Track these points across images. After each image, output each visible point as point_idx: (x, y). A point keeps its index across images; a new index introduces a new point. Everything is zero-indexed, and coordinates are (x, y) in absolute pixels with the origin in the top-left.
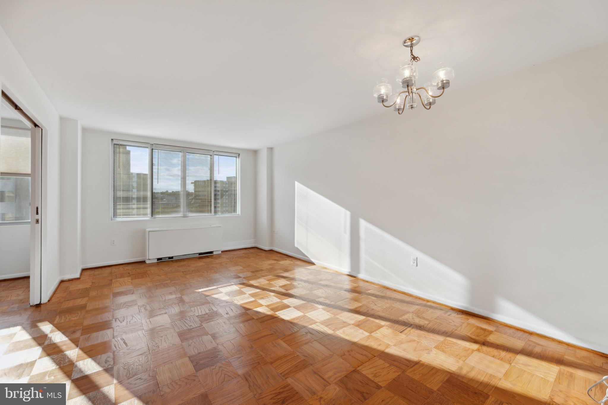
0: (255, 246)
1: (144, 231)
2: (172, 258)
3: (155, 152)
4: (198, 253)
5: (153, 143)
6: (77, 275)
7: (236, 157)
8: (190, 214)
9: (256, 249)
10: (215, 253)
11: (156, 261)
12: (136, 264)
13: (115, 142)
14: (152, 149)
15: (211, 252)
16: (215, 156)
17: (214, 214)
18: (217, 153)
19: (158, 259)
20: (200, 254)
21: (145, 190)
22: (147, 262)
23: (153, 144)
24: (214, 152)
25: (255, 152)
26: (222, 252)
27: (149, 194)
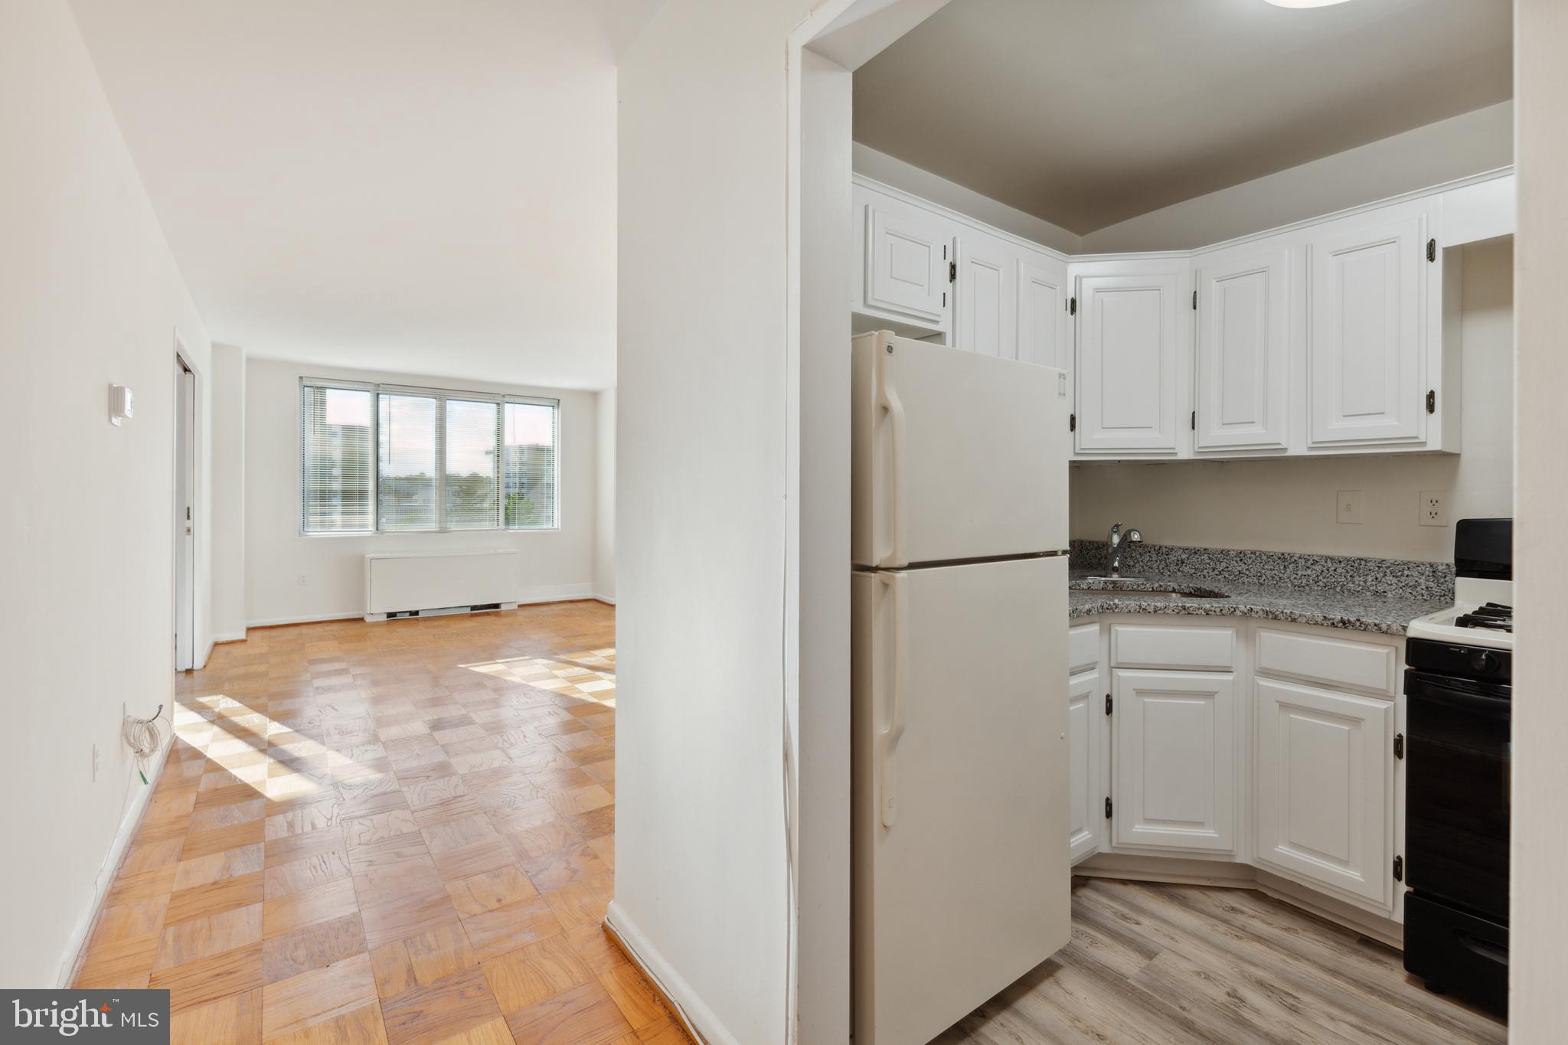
0: (592, 598)
1: (361, 560)
2: (416, 613)
3: (384, 401)
4: (468, 606)
5: (377, 383)
6: (242, 635)
7: (553, 406)
8: (453, 527)
9: (595, 602)
10: (503, 608)
11: (384, 618)
12: (346, 624)
13: (306, 382)
14: (378, 394)
15: (497, 606)
16: (506, 404)
17: (504, 527)
18: (512, 400)
19: (390, 615)
20: (474, 608)
21: (363, 478)
22: (368, 619)
23: (378, 385)
24: (504, 396)
25: (594, 395)
26: (519, 606)
27: (371, 485)
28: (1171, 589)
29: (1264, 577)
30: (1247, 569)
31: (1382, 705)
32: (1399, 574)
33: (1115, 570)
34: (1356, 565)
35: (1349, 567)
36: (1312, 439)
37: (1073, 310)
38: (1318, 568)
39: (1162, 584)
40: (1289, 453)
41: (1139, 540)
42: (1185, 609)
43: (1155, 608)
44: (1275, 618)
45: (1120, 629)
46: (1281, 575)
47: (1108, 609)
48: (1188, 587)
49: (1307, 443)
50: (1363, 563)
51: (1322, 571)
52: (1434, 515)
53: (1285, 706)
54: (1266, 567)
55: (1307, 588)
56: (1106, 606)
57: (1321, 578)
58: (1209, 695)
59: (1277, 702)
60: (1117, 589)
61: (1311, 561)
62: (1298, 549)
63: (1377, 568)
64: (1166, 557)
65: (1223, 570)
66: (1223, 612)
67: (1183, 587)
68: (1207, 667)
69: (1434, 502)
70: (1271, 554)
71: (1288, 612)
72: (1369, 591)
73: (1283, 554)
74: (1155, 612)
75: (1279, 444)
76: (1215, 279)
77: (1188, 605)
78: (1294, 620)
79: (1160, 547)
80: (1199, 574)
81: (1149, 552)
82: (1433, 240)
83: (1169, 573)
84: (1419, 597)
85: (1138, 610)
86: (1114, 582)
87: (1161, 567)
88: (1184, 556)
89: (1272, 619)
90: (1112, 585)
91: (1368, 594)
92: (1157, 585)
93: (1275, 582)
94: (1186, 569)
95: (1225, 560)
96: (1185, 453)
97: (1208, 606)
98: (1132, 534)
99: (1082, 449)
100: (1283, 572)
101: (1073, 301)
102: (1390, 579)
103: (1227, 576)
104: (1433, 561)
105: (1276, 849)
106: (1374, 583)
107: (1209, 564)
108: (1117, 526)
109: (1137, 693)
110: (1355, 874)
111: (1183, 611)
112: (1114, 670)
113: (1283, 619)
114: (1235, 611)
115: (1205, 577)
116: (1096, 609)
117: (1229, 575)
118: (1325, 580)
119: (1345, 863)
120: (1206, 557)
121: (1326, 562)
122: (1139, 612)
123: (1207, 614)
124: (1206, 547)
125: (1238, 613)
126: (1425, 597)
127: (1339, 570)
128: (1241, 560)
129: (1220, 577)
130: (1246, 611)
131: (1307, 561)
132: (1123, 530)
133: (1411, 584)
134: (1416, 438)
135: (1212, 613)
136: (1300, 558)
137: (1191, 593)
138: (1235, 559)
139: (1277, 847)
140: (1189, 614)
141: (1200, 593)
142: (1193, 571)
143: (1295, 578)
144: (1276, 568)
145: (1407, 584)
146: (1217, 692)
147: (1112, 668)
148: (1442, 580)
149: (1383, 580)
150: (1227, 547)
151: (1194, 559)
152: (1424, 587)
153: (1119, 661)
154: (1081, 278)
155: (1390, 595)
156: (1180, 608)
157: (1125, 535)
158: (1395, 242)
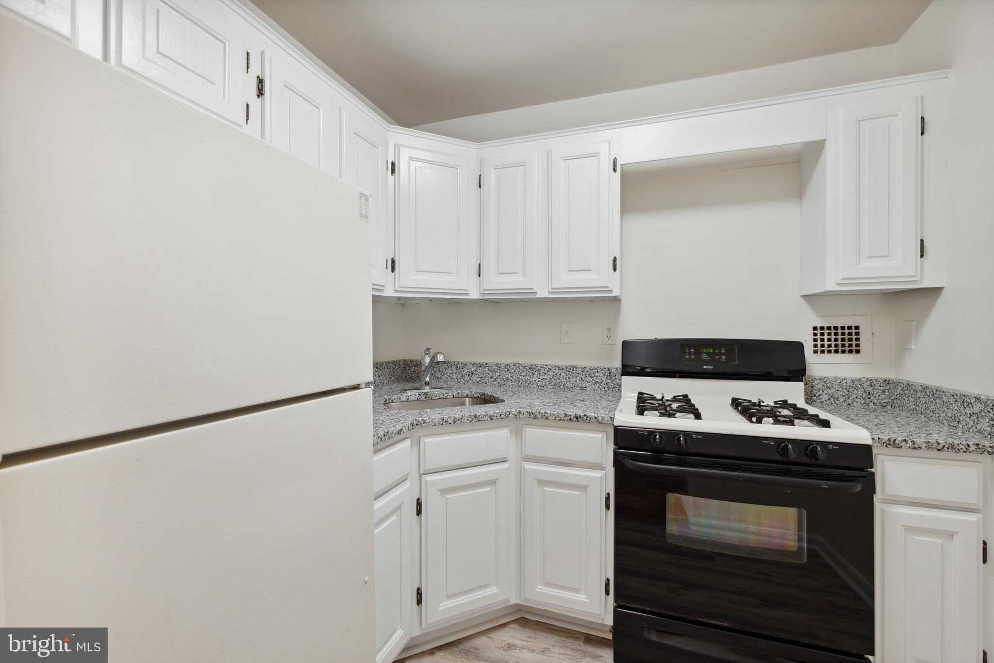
28: (465, 395)
29: (521, 381)
30: (511, 376)
31: (598, 474)
32: (593, 375)
33: (427, 384)
34: (571, 370)
35: (567, 372)
36: (552, 286)
37: (393, 171)
38: (551, 373)
39: (460, 392)
40: (538, 296)
41: (443, 360)
42: (476, 418)
43: (454, 420)
44: (535, 417)
45: (428, 440)
46: (530, 379)
47: (417, 425)
48: (477, 393)
49: (548, 289)
50: (575, 369)
51: (553, 375)
52: (609, 337)
53: (542, 483)
54: (522, 374)
55: (545, 387)
56: (416, 423)
57: (553, 380)
58: (493, 482)
59: (536, 479)
60: (428, 401)
61: (547, 370)
62: (539, 361)
63: (582, 372)
64: (462, 370)
65: (497, 378)
66: (502, 416)
67: (473, 393)
68: (491, 460)
69: (609, 329)
70: (525, 365)
71: (543, 412)
72: (578, 386)
73: (532, 365)
74: (454, 422)
75: (532, 289)
76: (493, 167)
77: (478, 414)
78: (547, 418)
79: (458, 363)
80: (483, 381)
81: (451, 367)
82: (615, 158)
83: (464, 382)
84: (603, 389)
85: (441, 423)
86: (426, 394)
87: (458, 378)
88: (473, 369)
89: (533, 418)
90: (425, 396)
91: (578, 389)
92: (456, 393)
93: (527, 384)
94: (474, 378)
95: (498, 371)
96: (474, 295)
97: (492, 413)
98: (438, 356)
99: (400, 287)
100: (532, 377)
101: (393, 164)
102: (589, 379)
103: (499, 382)
104: (609, 366)
105: (536, 590)
106: (580, 382)
107: (488, 373)
108: (428, 349)
109: (441, 492)
110: (582, 597)
111: (475, 420)
112: (423, 476)
113: (540, 417)
114: (509, 414)
115: (486, 383)
116: (407, 427)
117: (501, 381)
118: (555, 382)
119: (576, 591)
120: (486, 369)
121: (555, 369)
122: (442, 424)
123: (491, 419)
124: (487, 362)
125: (511, 416)
126: (606, 389)
127: (562, 374)
128: (508, 370)
129: (495, 382)
130: (516, 413)
131: (545, 369)
132: (432, 352)
133: (599, 381)
134: (608, 287)
135: (495, 418)
136: (541, 367)
137: (478, 397)
138: (504, 369)
139: (537, 587)
140: (479, 421)
141: (485, 400)
142: (479, 379)
143: (539, 381)
144: (528, 374)
145: (597, 382)
146: (498, 479)
147: (420, 475)
148: (614, 378)
149: (585, 379)
150: (499, 361)
151: (480, 371)
152: (605, 383)
153: (427, 468)
154: (399, 146)
155: (588, 389)
156: (472, 417)
157: (433, 357)
158: (596, 156)
